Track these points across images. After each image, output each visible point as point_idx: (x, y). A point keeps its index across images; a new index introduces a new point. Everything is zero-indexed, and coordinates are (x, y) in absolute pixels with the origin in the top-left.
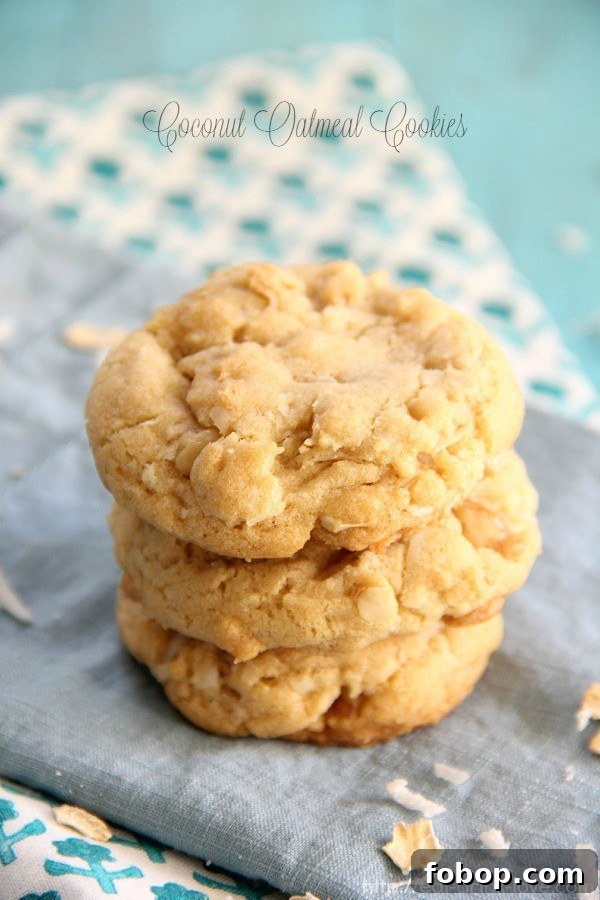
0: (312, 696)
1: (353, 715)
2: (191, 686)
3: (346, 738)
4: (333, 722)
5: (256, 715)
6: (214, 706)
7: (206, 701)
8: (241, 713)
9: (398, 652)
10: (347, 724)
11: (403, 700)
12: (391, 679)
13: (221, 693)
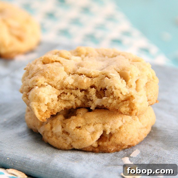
0: (93, 133)
1: (108, 141)
2: (52, 132)
3: (105, 149)
4: (100, 143)
5: (75, 140)
6: (60, 138)
7: (57, 137)
8: (69, 140)
9: (122, 119)
10: (105, 144)
11: (125, 135)
12: (120, 128)
13: (63, 133)
